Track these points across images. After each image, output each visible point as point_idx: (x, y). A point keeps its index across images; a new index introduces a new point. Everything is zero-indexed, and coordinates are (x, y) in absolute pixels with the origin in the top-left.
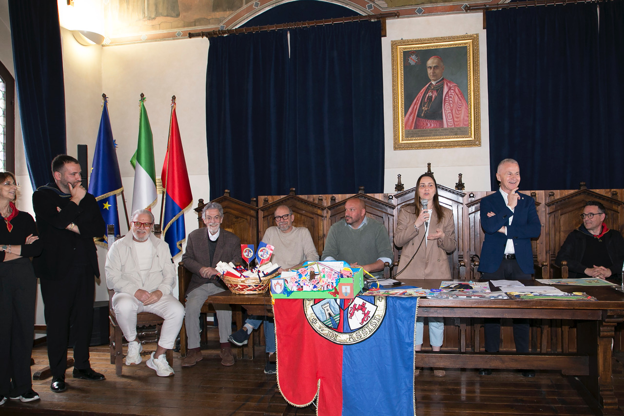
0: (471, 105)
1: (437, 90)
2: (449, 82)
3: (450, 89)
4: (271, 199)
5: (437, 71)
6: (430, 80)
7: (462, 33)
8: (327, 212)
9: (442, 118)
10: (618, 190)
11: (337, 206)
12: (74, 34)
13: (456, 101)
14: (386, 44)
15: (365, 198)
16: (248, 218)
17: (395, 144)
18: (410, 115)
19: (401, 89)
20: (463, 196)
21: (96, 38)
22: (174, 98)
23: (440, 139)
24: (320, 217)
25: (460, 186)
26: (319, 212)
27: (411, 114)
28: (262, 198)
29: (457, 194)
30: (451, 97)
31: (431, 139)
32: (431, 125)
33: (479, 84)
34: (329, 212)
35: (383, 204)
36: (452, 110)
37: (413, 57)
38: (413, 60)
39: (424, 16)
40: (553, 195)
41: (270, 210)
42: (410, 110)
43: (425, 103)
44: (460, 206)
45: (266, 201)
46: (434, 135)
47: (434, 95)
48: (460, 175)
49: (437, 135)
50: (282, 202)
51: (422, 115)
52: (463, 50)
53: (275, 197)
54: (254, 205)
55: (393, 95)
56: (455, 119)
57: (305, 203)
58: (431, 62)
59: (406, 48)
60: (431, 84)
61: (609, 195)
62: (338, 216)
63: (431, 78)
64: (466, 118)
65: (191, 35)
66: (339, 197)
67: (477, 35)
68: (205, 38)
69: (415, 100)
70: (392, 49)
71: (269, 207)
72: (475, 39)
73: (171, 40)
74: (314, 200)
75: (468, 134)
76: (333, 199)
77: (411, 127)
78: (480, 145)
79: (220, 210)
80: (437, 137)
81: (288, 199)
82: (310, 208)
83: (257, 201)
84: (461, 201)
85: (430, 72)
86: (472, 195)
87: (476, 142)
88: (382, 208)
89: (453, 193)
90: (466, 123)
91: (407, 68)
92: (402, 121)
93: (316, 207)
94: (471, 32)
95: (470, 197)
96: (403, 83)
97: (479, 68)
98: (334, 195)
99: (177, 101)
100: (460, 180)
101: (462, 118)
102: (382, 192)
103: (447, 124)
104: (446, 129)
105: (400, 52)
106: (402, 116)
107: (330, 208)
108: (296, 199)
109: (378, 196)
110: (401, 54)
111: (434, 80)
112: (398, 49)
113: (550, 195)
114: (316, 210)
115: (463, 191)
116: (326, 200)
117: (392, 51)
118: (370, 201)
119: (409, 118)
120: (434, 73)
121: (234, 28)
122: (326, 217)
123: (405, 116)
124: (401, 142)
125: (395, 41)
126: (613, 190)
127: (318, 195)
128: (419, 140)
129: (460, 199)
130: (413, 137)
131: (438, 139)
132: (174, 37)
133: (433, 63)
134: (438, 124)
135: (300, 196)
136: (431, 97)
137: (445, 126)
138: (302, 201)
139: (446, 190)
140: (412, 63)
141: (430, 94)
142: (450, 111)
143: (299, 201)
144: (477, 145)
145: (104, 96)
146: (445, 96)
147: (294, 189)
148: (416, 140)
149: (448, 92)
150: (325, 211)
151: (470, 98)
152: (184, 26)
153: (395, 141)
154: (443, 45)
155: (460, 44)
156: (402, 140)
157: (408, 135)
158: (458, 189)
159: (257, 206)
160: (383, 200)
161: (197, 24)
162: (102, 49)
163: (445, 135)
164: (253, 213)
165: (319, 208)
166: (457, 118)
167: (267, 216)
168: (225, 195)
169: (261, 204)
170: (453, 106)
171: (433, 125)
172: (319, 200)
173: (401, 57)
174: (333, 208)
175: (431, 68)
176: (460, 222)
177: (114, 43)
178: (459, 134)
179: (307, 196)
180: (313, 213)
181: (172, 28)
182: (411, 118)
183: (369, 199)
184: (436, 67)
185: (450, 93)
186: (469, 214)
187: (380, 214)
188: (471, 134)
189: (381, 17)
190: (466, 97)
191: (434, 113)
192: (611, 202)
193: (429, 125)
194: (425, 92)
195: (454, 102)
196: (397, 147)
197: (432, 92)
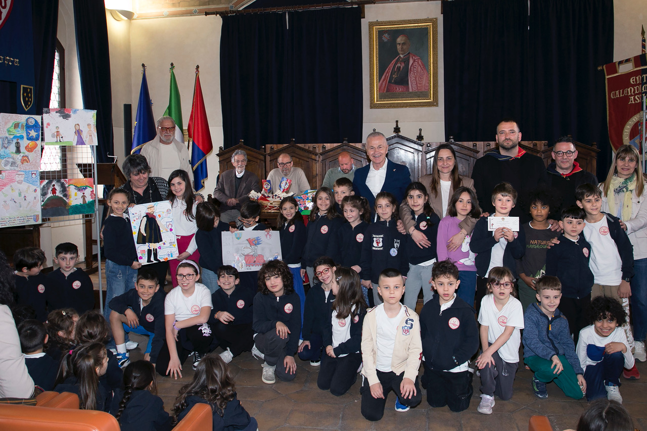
0: (431, 74)
1: (404, 62)
2: (414, 56)
3: (414, 61)
4: (277, 147)
5: (405, 47)
6: (399, 54)
7: (425, 17)
8: (319, 157)
9: (408, 84)
10: (537, 142)
11: (327, 153)
12: (112, 12)
13: (419, 71)
14: (364, 23)
15: (349, 146)
16: (259, 161)
17: (371, 104)
18: (383, 82)
19: (376, 60)
20: (422, 146)
21: (129, 15)
22: (198, 67)
23: (406, 100)
24: (314, 161)
25: (420, 138)
26: (313, 157)
27: (384, 80)
28: (268, 146)
29: (418, 144)
30: (415, 68)
31: (399, 100)
32: (399, 89)
33: (437, 58)
34: (321, 156)
35: (362, 151)
36: (416, 78)
37: (386, 35)
38: (386, 37)
39: (395, 2)
40: (489, 146)
41: (275, 155)
42: (383, 77)
43: (395, 72)
44: (420, 153)
45: (272, 148)
46: (402, 98)
47: (402, 66)
48: (420, 130)
49: (404, 98)
50: (285, 149)
51: (393, 81)
52: (425, 31)
53: (278, 145)
54: (262, 151)
55: (370, 65)
56: (419, 85)
57: (303, 150)
58: (400, 40)
59: (381, 28)
60: (400, 57)
61: (531, 146)
62: (327, 161)
63: (400, 52)
64: (427, 84)
65: (207, 14)
66: (328, 146)
67: (436, 19)
68: (218, 15)
69: (387, 70)
70: (370, 28)
71: (275, 153)
72: (434, 21)
73: (189, 16)
74: (309, 147)
75: (428, 97)
76: (324, 148)
77: (384, 89)
78: (437, 105)
79: (244, 155)
80: (404, 99)
81: (290, 147)
82: (306, 154)
83: (265, 148)
84: (421, 150)
85: (399, 47)
86: (429, 145)
87: (435, 103)
88: (361, 154)
89: (415, 143)
90: (427, 88)
91: (381, 44)
92: (377, 86)
93: (311, 153)
94: (432, 16)
95: (428, 146)
96: (378, 56)
97: (437, 45)
98: (325, 144)
99: (199, 69)
100: (420, 134)
101: (423, 84)
102: (361, 142)
103: (412, 89)
104: (411, 93)
105: (376, 31)
106: (376, 82)
107: (321, 154)
108: (295, 147)
109: (358, 145)
110: (376, 33)
111: (402, 54)
112: (374, 28)
113: (487, 146)
114: (310, 155)
115: (423, 141)
116: (319, 148)
117: (369, 30)
118: (352, 149)
119: (382, 84)
120: (402, 48)
121: (241, 9)
122: (318, 161)
123: (379, 81)
124: (375, 102)
125: (372, 22)
126: (534, 142)
127: (312, 144)
128: (390, 101)
129: (420, 148)
130: (385, 98)
131: (405, 100)
132: (191, 13)
133: (402, 40)
134: (405, 89)
135: (298, 145)
136: (400, 67)
137: (411, 90)
138: (300, 149)
139: (410, 141)
140: (385, 40)
141: (399, 65)
142: (414, 79)
143: (298, 148)
144: (435, 105)
145: (143, 65)
146: (411, 67)
147: (294, 139)
148: (388, 101)
149: (413, 64)
150: (317, 156)
151: (430, 69)
152: (200, 5)
153: (371, 102)
154: (409, 26)
155: (423, 26)
156: (377, 101)
157: (382, 97)
158: (419, 140)
159: (265, 152)
160: (361, 148)
161: (210, 3)
162: (130, 22)
163: (411, 97)
164: (262, 157)
165: (313, 154)
166: (420, 84)
167: (273, 160)
168: (240, 143)
169: (268, 151)
170: (417, 74)
171: (401, 90)
172: (314, 148)
173: (376, 35)
174: (324, 154)
175: (400, 44)
176: (420, 165)
177: (141, 17)
178: (421, 97)
179: (303, 145)
180: (309, 158)
181: (189, 6)
182: (384, 84)
183: (351, 147)
184: (404, 44)
185: (414, 65)
186: (427, 159)
187: (359, 158)
188: (431, 97)
189: (361, 4)
190: (427, 68)
191: (402, 80)
192: (532, 151)
193: (398, 89)
194: (394, 65)
195: (417, 71)
196: (373, 106)
197: (401, 64)
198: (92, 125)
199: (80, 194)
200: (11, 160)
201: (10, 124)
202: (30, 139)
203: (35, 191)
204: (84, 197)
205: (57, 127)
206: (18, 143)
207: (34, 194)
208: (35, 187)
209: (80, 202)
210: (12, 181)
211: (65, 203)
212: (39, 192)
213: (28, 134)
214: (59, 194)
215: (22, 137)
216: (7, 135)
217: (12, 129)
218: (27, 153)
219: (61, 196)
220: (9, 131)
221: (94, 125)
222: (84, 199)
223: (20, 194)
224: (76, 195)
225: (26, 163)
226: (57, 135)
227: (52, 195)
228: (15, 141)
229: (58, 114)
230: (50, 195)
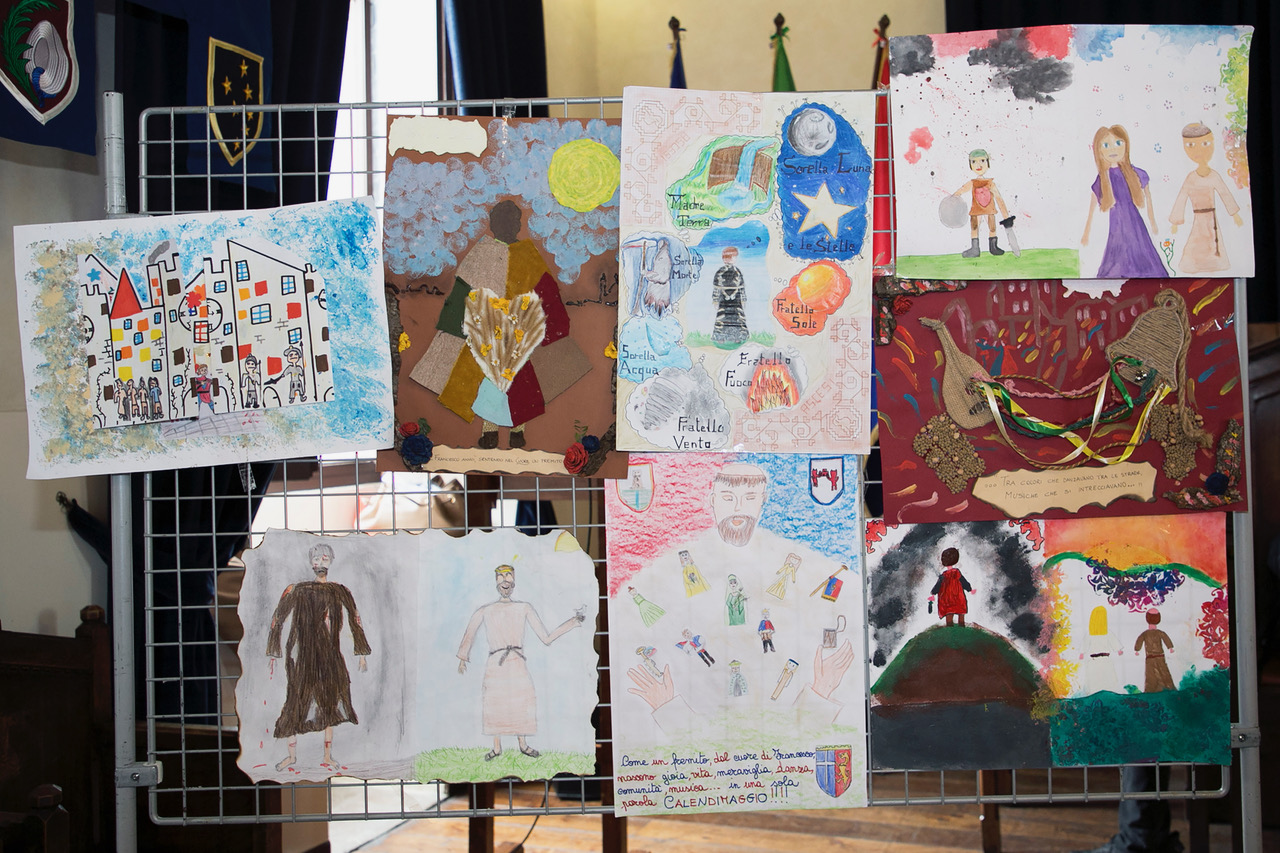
198: (1218, 137)
199: (1129, 621)
200: (685, 385)
201: (690, 156)
202: (807, 245)
203: (833, 587)
204: (1153, 642)
205: (980, 157)
206: (729, 275)
207: (824, 613)
208: (828, 567)
209: (1126, 674)
210: (691, 519)
211: (1025, 684)
212: (855, 598)
213: (793, 211)
214: (983, 614)
215: (760, 241)
216: (669, 228)
217: (699, 190)
218: (785, 341)
219: (1000, 628)
220: (677, 200)
221: (1231, 134)
222: (1156, 663)
223: (736, 610)
224: (1098, 624)
225: (780, 407)
226: (978, 208)
227: (935, 619)
228: (714, 262)
229: (986, 71)
230: (923, 618)
